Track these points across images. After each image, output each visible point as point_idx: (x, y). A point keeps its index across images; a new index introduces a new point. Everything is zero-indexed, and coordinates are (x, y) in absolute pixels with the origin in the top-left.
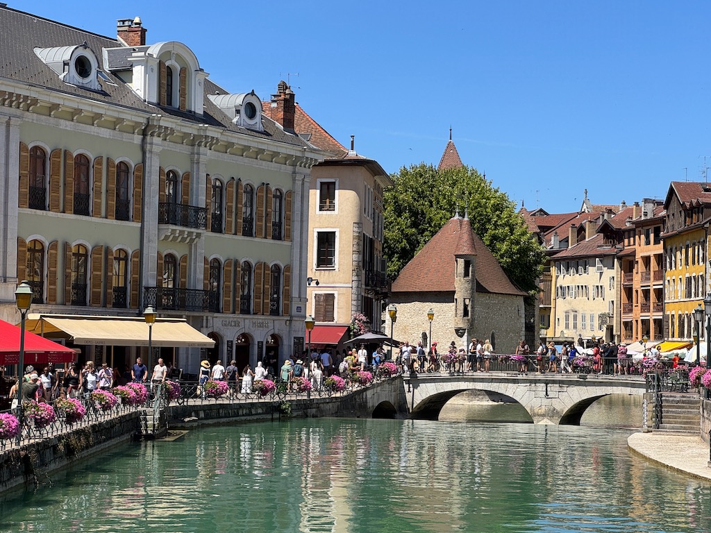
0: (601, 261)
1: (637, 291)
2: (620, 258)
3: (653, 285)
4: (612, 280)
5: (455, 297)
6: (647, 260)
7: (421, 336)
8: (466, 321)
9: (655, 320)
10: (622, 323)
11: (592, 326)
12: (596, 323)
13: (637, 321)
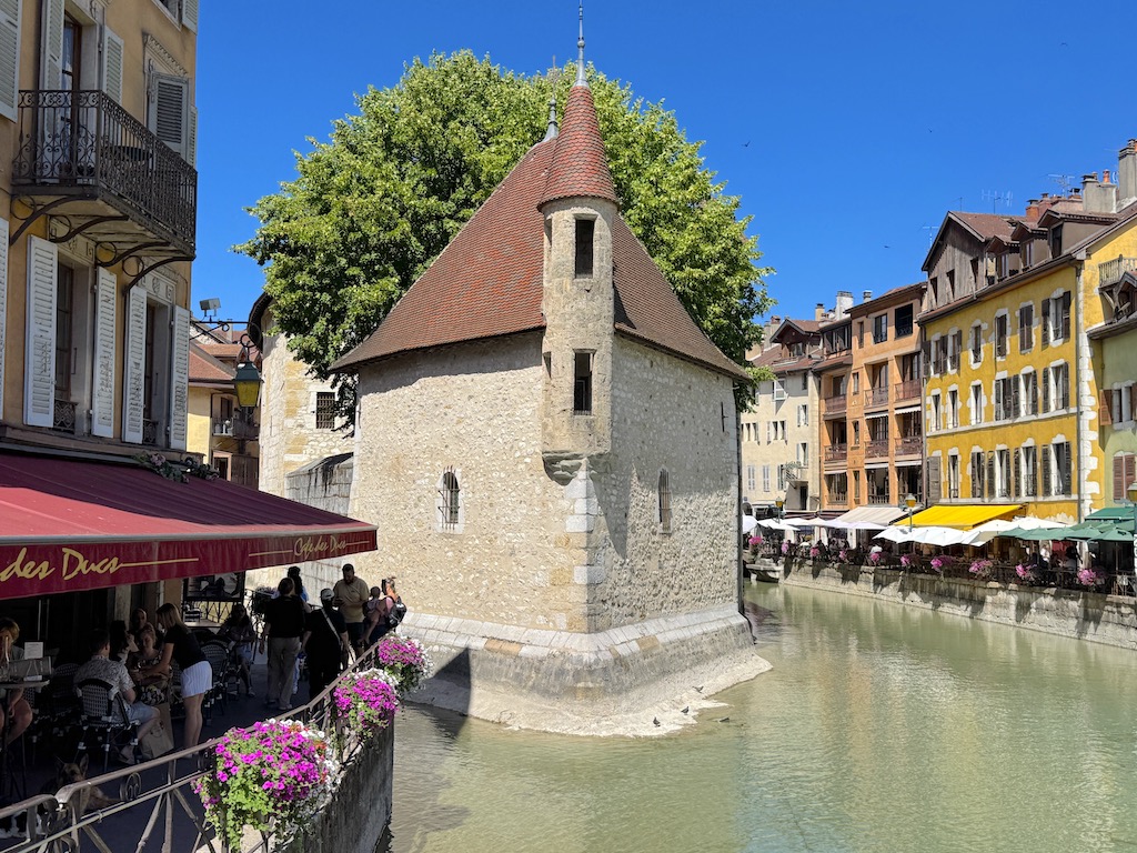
0: (782, 384)
1: (856, 424)
2: (818, 374)
3: (894, 407)
4: (802, 412)
5: (545, 349)
6: (876, 370)
7: (440, 484)
8: (583, 428)
9: (899, 469)
10: (823, 477)
11: (766, 484)
12: (774, 478)
13: (856, 474)
